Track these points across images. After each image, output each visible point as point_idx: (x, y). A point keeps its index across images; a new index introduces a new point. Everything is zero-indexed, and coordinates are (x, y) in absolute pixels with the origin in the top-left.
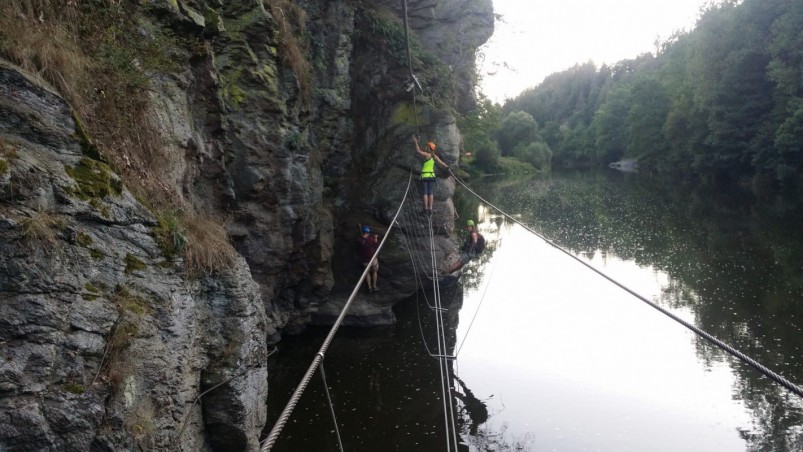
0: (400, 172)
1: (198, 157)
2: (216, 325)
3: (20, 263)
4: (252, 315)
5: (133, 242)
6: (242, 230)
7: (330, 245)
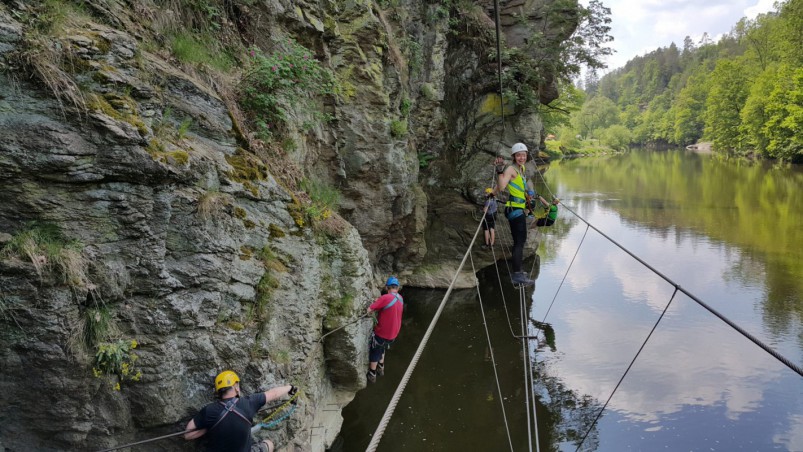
0: (487, 156)
1: (316, 143)
2: (335, 283)
3: (197, 231)
4: (362, 275)
5: (274, 215)
6: (350, 204)
7: (424, 219)
